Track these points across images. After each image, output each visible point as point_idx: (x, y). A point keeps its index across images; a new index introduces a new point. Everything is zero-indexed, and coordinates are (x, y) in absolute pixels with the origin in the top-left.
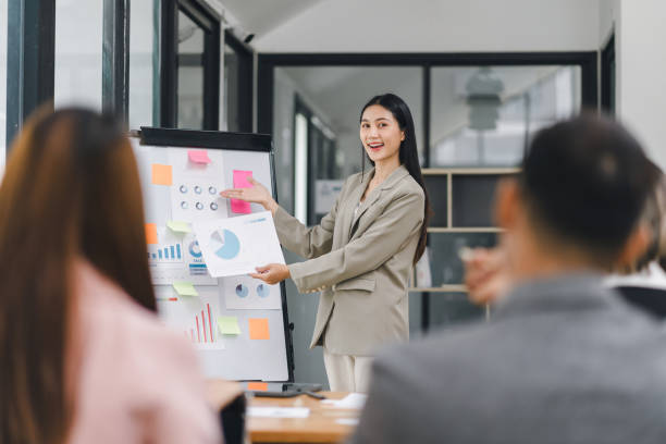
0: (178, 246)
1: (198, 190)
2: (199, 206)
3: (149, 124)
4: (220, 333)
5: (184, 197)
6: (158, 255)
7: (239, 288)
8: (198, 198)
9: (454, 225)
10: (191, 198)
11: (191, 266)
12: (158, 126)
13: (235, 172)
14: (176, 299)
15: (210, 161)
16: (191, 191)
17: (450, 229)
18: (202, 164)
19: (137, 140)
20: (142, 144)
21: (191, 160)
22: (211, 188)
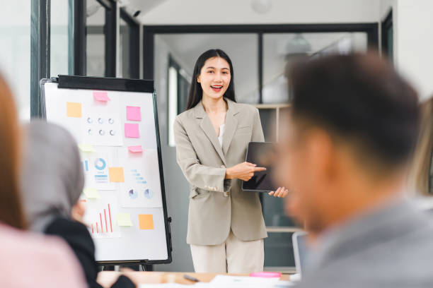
0: (87, 162)
1: (100, 119)
2: (102, 133)
4: (118, 226)
5: (90, 126)
7: (131, 192)
11: (96, 176)
13: (128, 107)
14: (85, 201)
15: (109, 100)
16: (96, 121)
18: (104, 102)
19: (56, 85)
20: (59, 87)
21: (95, 99)
22: (110, 119)
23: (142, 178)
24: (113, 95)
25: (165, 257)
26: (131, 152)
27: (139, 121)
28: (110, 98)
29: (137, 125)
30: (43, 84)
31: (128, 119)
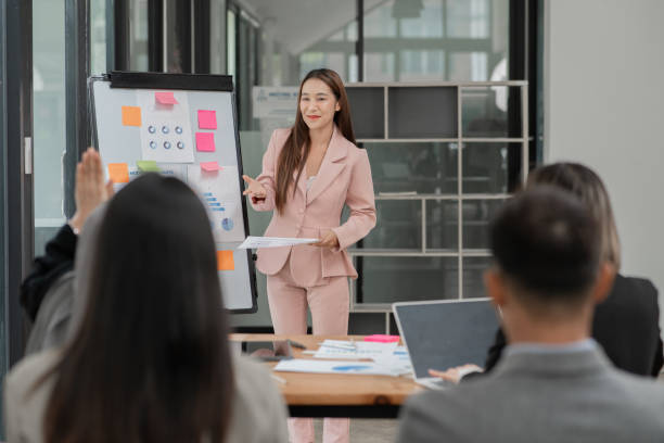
1: (165, 129)
2: (167, 145)
5: (152, 137)
8: (165, 138)
9: (390, 137)
10: (159, 138)
13: (200, 111)
15: (177, 103)
17: (387, 140)
18: (169, 106)
19: (107, 84)
20: (112, 87)
21: (158, 102)
22: (177, 128)
23: (218, 204)
24: (181, 96)
25: (249, 305)
26: (203, 170)
27: (215, 129)
28: (177, 99)
29: (212, 135)
30: (91, 84)
31: (200, 128)
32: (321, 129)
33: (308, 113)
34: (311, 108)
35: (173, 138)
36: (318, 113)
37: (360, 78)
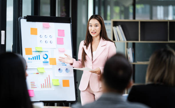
0: (39, 55)
1: (46, 36)
2: (46, 42)
3: (30, 14)
4: (53, 85)
5: (41, 39)
6: (32, 59)
7: (59, 69)
8: (46, 39)
10: (44, 39)
11: (43, 62)
12: (33, 15)
13: (58, 30)
14: (38, 73)
15: (50, 27)
16: (44, 37)
17: (139, 41)
19: (25, 20)
20: (27, 21)
22: (50, 36)
26: (59, 51)
27: (64, 36)
29: (63, 38)
30: (20, 20)
31: (59, 36)
32: (96, 36)
33: (92, 31)
34: (93, 29)
35: (48, 39)
36: (95, 31)
37: (134, 18)
